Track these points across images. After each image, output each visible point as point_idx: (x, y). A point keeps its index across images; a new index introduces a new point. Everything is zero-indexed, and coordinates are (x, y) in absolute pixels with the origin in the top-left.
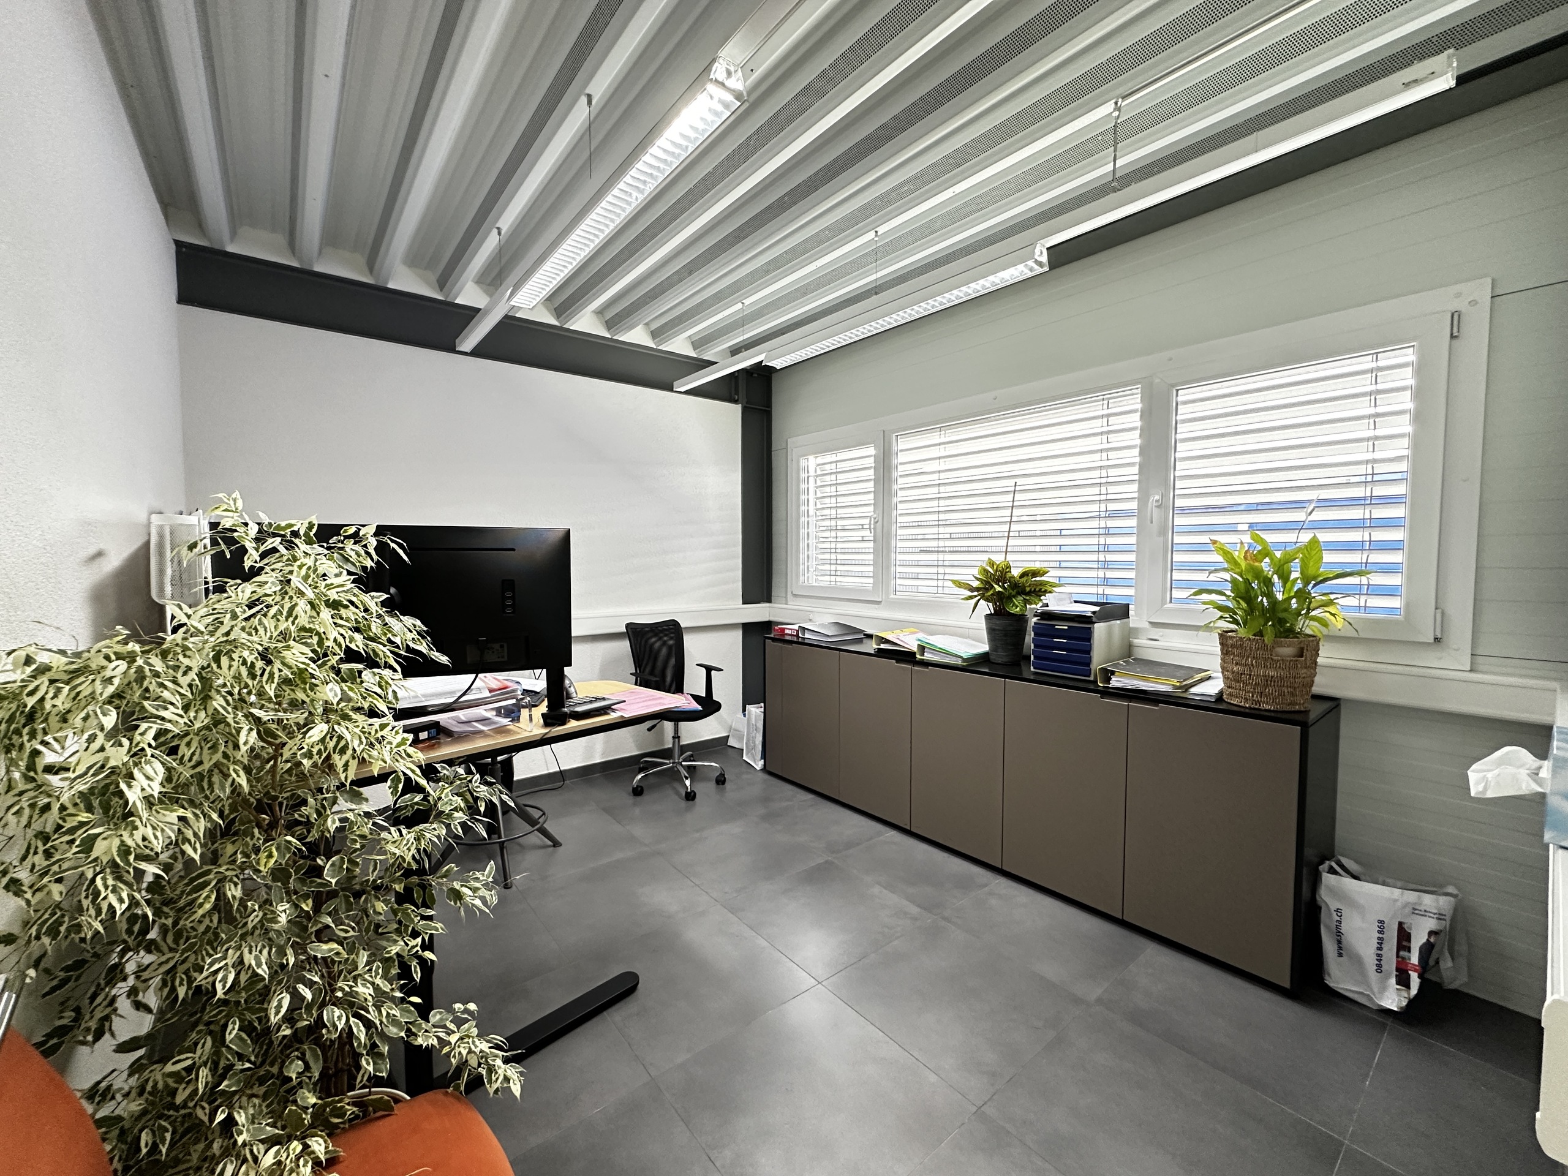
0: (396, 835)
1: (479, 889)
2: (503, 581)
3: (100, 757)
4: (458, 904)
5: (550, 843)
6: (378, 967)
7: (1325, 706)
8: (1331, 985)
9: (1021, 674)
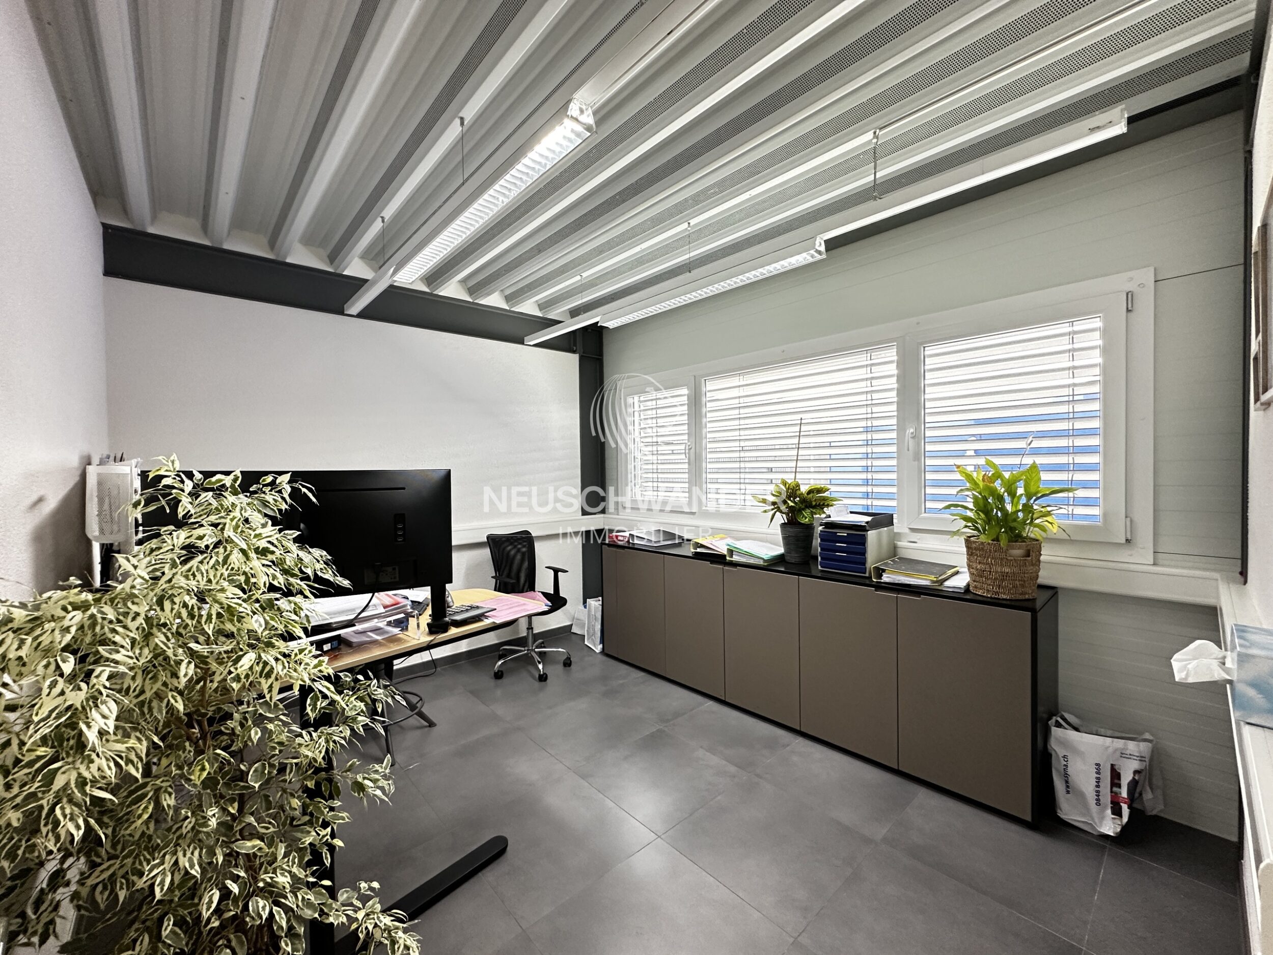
0: (307, 738)
1: (378, 780)
2: (396, 515)
3: (60, 700)
4: (362, 795)
5: (426, 724)
6: (294, 857)
7: (1048, 594)
8: (1063, 816)
9: (810, 572)
